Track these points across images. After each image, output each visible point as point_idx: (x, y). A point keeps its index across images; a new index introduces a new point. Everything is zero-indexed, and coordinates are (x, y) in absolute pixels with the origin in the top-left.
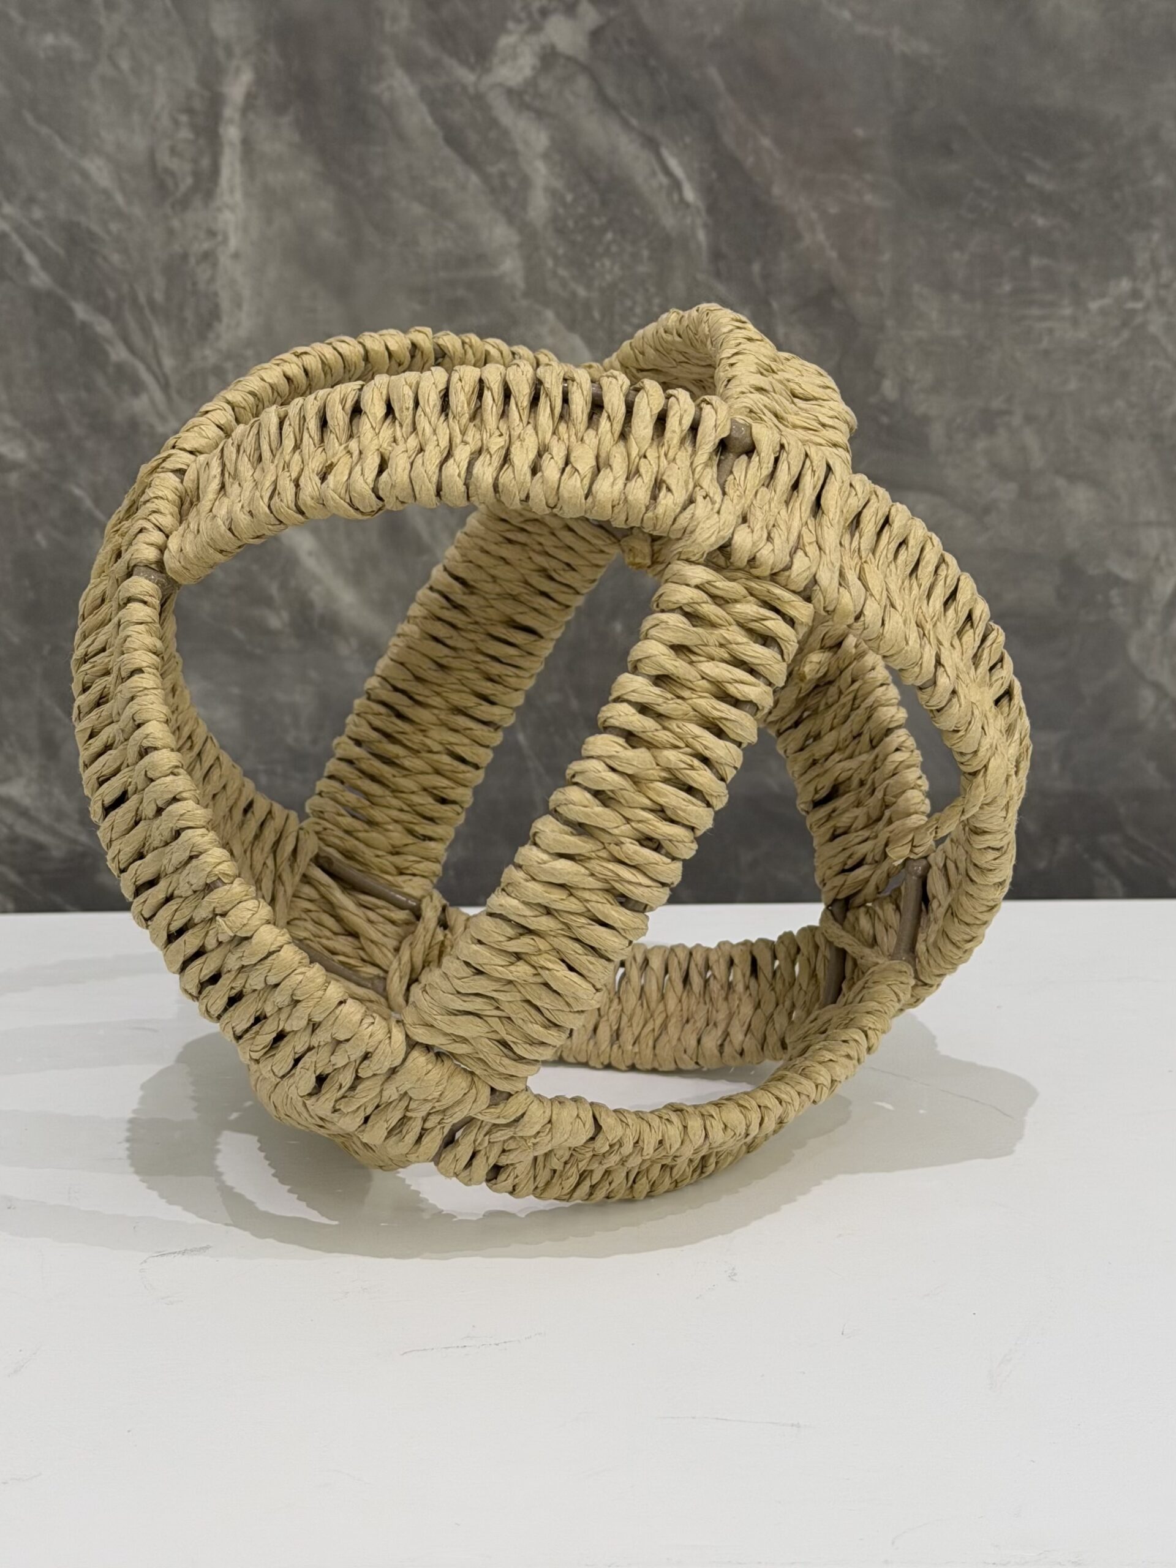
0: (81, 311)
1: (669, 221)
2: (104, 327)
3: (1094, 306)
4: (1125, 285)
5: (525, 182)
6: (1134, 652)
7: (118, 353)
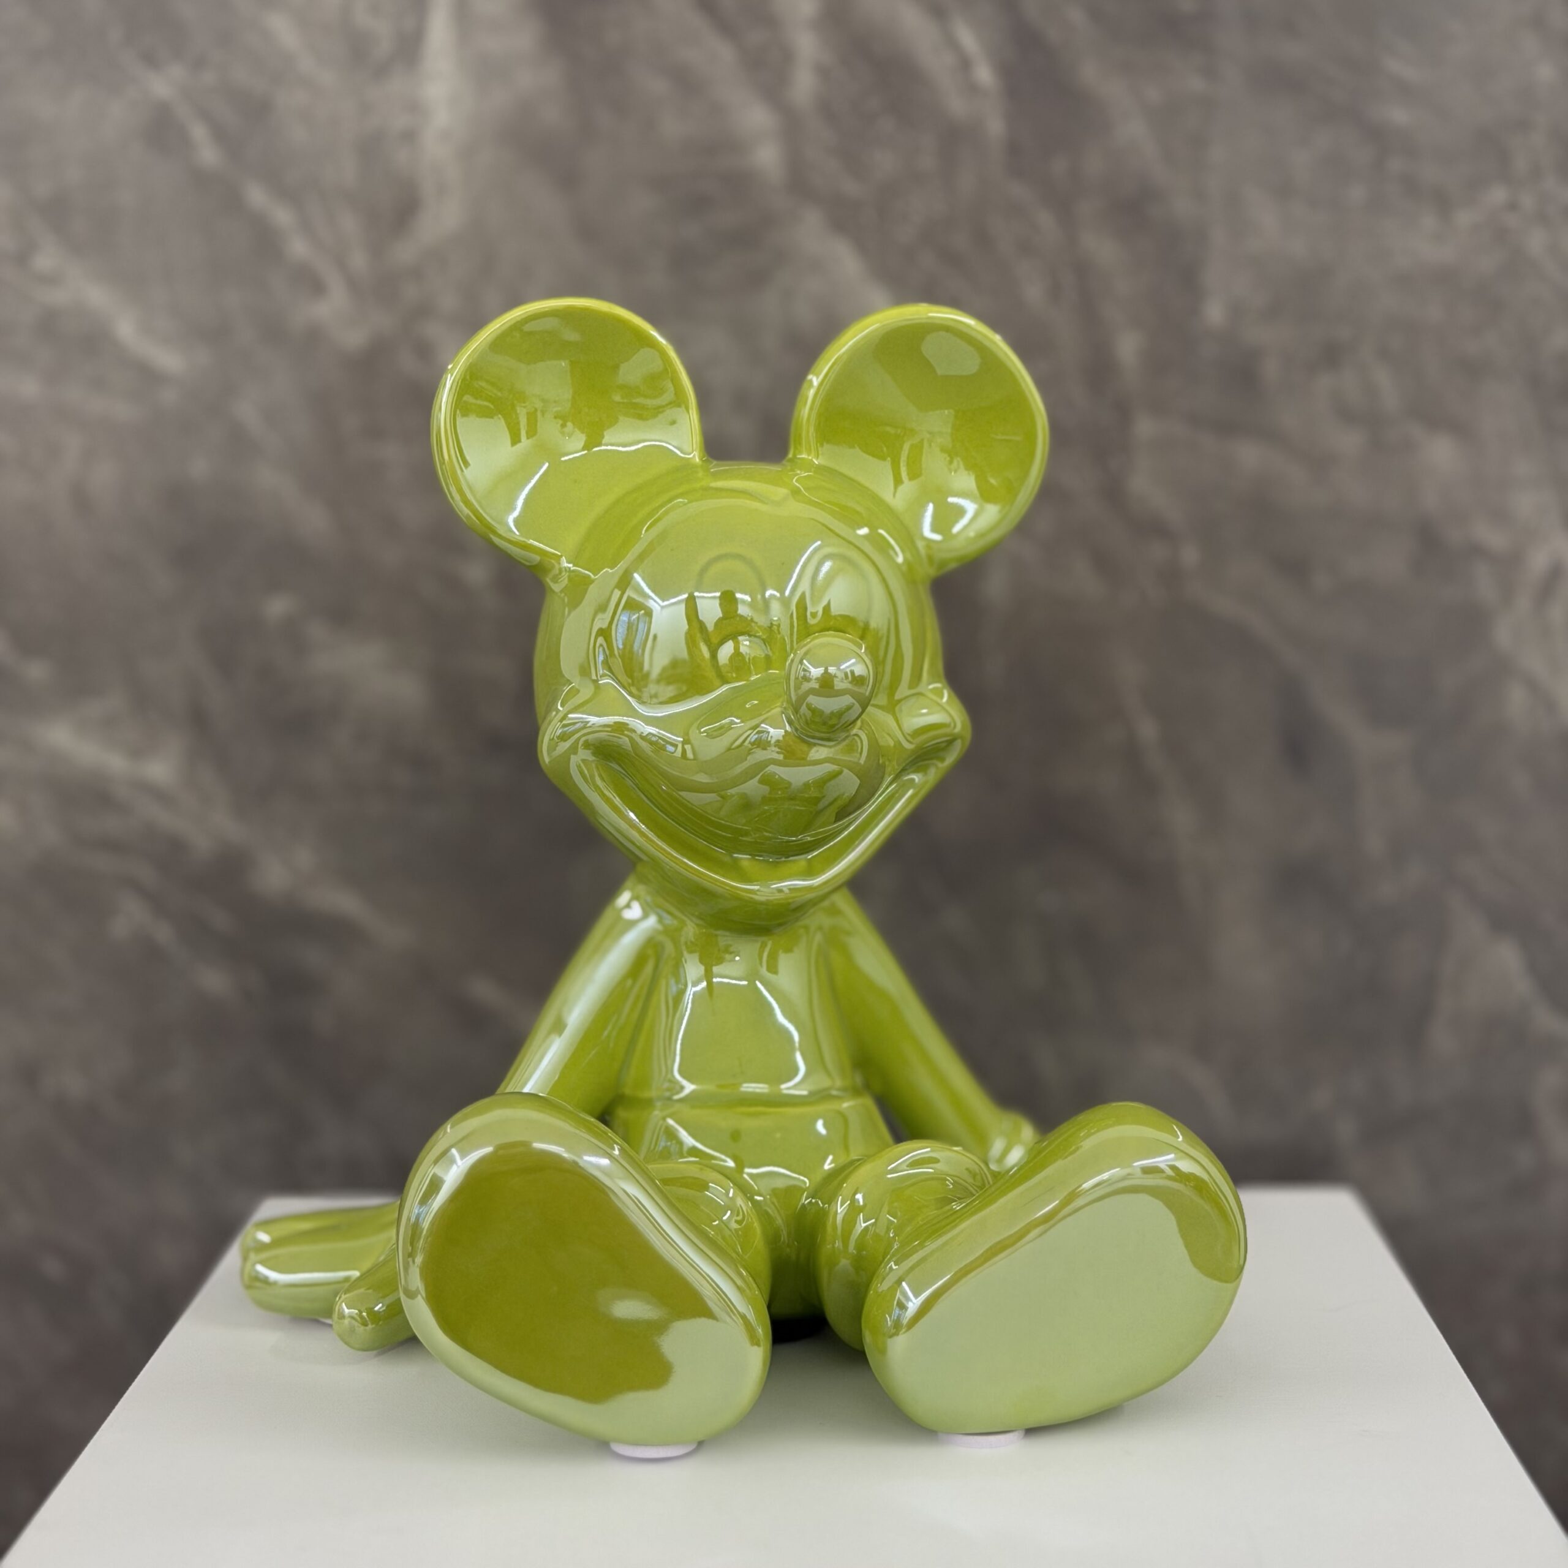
0: (257, 196)
1: (957, 105)
2: (282, 216)
3: (1464, 218)
4: (1498, 195)
5: (787, 56)
6: (1503, 635)
7: (298, 248)
